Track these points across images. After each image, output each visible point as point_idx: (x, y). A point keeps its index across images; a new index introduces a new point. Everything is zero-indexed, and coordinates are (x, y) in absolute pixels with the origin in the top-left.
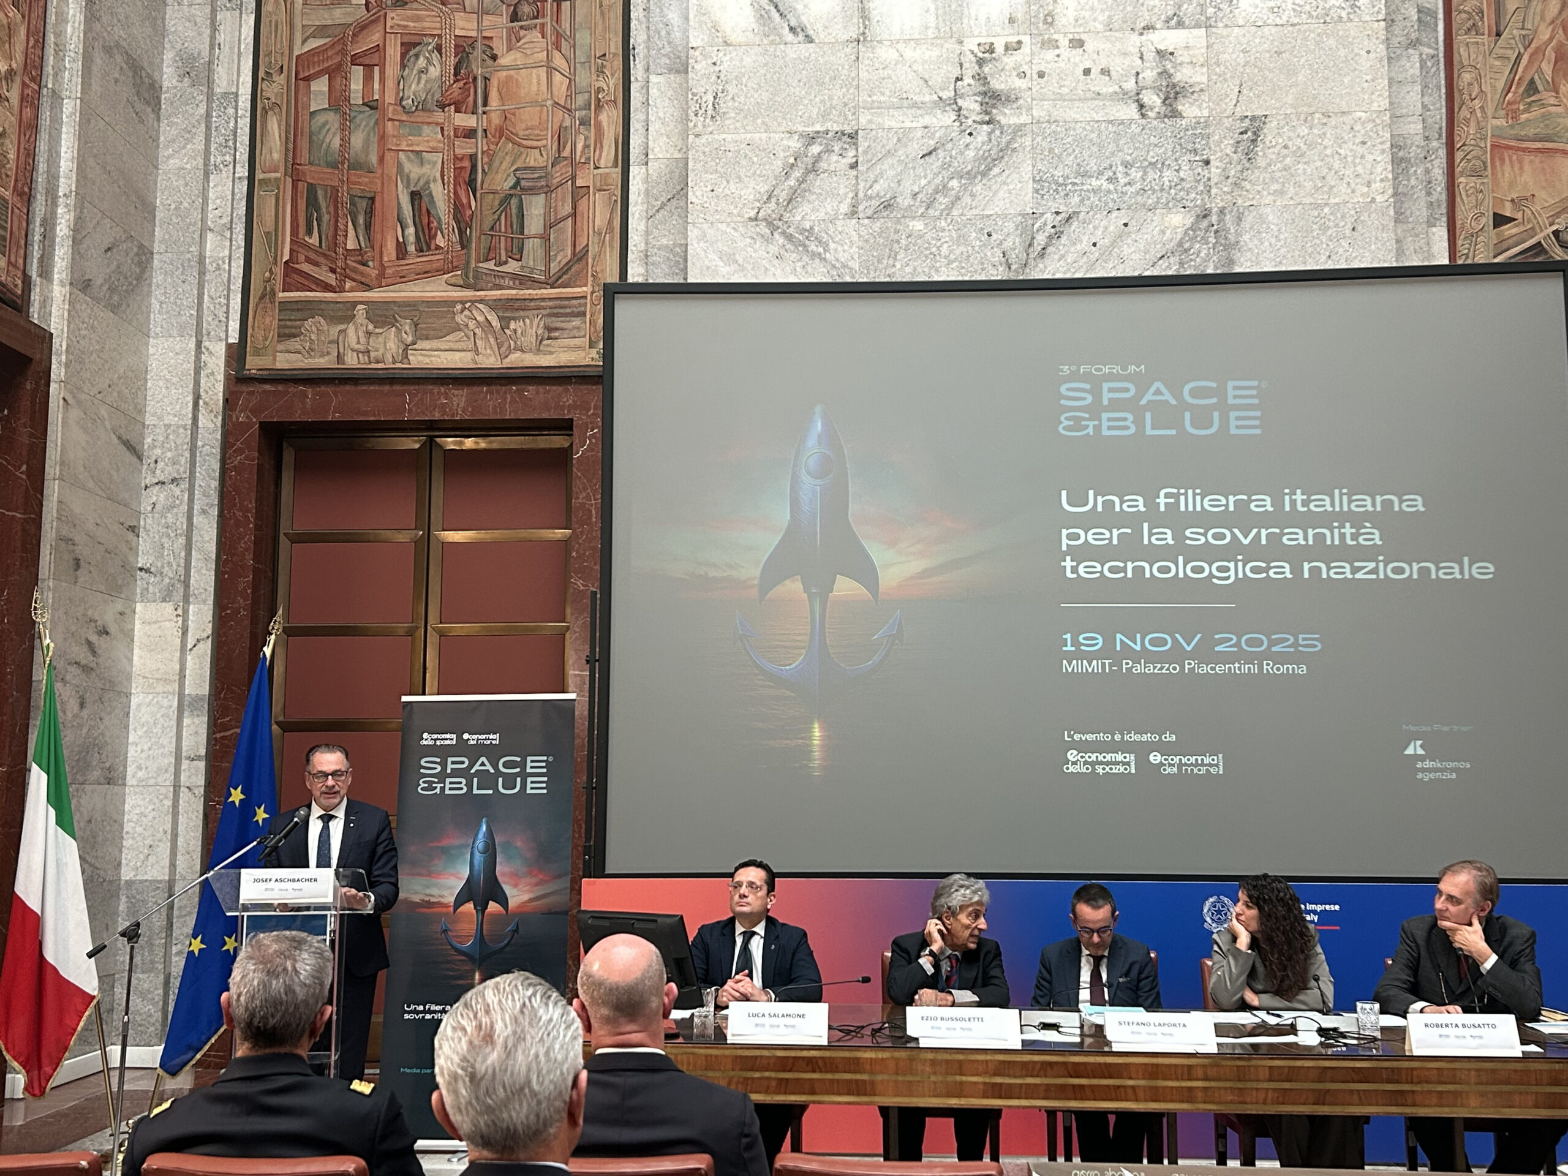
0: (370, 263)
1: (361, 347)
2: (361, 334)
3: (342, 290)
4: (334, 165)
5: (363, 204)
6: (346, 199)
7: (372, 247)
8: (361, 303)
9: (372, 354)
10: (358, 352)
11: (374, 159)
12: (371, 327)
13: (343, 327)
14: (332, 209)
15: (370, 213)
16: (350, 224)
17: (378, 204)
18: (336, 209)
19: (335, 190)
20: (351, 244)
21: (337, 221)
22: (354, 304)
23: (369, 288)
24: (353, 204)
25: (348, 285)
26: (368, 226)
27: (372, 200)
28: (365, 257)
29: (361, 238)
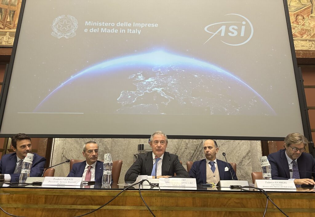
0: (12, 24)
1: (7, 41)
2: (7, 38)
3: (4, 29)
4: (7, 5)
5: (12, 13)
6: (9, 11)
7: (13, 21)
8: (8, 32)
9: (9, 42)
10: (6, 42)
11: (16, 4)
12: (9, 37)
13: (3, 37)
14: (5, 13)
15: (14, 14)
16: (9, 16)
17: (16, 12)
18: (6, 13)
19: (6, 9)
20: (8, 20)
21: (6, 16)
22: (6, 32)
23: (10, 29)
24: (10, 12)
25: (6, 28)
26: (13, 17)
27: (15, 12)
28: (11, 23)
29: (11, 19)
